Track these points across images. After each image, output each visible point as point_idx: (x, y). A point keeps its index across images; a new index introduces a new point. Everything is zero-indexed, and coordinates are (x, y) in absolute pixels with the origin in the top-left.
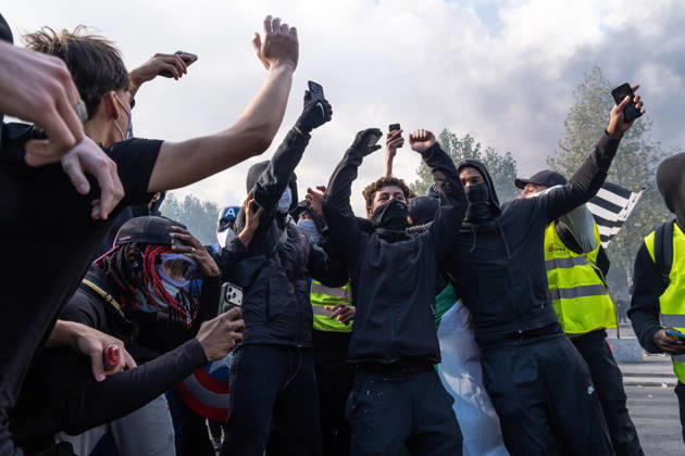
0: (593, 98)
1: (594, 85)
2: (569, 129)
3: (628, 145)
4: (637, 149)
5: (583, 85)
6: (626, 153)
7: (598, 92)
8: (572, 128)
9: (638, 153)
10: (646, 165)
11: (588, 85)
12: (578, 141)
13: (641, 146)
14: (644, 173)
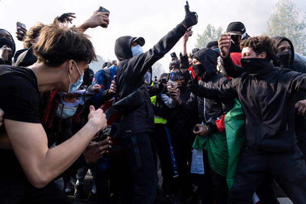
0: (282, 10)
1: (283, 4)
2: (269, 25)
3: (296, 34)
4: (300, 36)
5: (278, 3)
6: (295, 38)
7: (285, 7)
8: (271, 25)
9: (300, 38)
10: (303, 44)
11: (280, 3)
12: (273, 31)
13: (303, 35)
14: (302, 48)
